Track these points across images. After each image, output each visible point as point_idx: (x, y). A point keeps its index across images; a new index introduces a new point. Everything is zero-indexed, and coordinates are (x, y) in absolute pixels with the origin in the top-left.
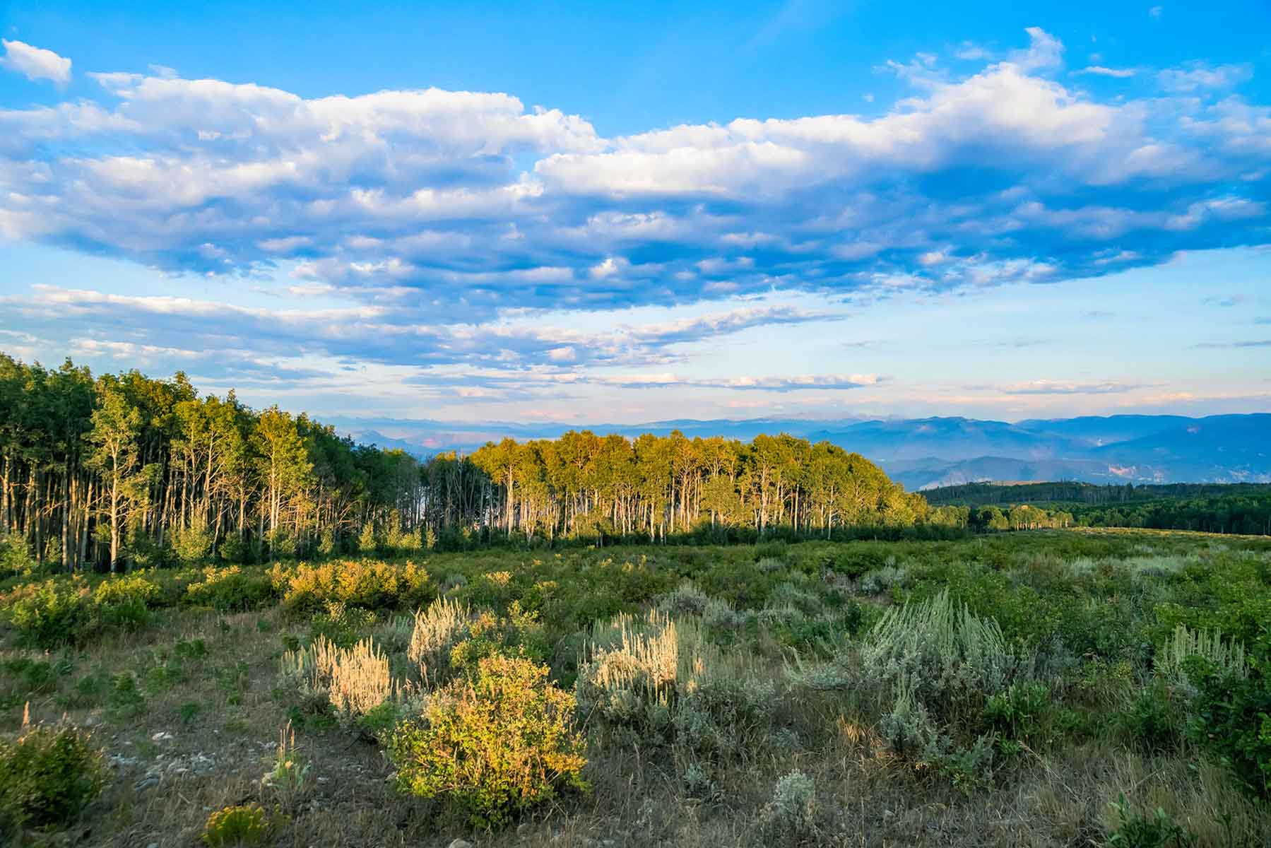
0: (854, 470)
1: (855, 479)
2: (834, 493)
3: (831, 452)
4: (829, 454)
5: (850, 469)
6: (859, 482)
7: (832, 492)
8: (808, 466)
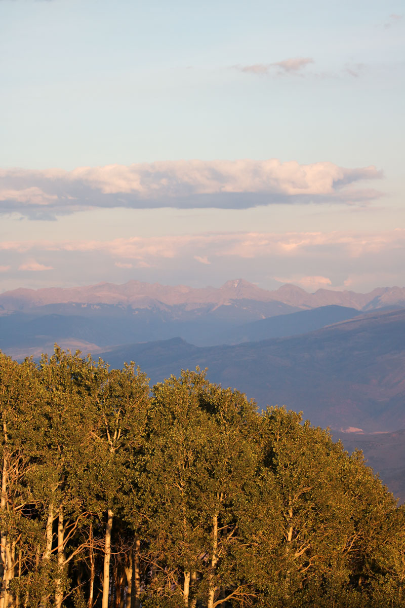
0: (279, 461)
1: (285, 489)
2: (222, 533)
3: (209, 408)
4: (203, 415)
5: (269, 460)
6: (294, 499)
7: (216, 530)
8: (140, 451)
